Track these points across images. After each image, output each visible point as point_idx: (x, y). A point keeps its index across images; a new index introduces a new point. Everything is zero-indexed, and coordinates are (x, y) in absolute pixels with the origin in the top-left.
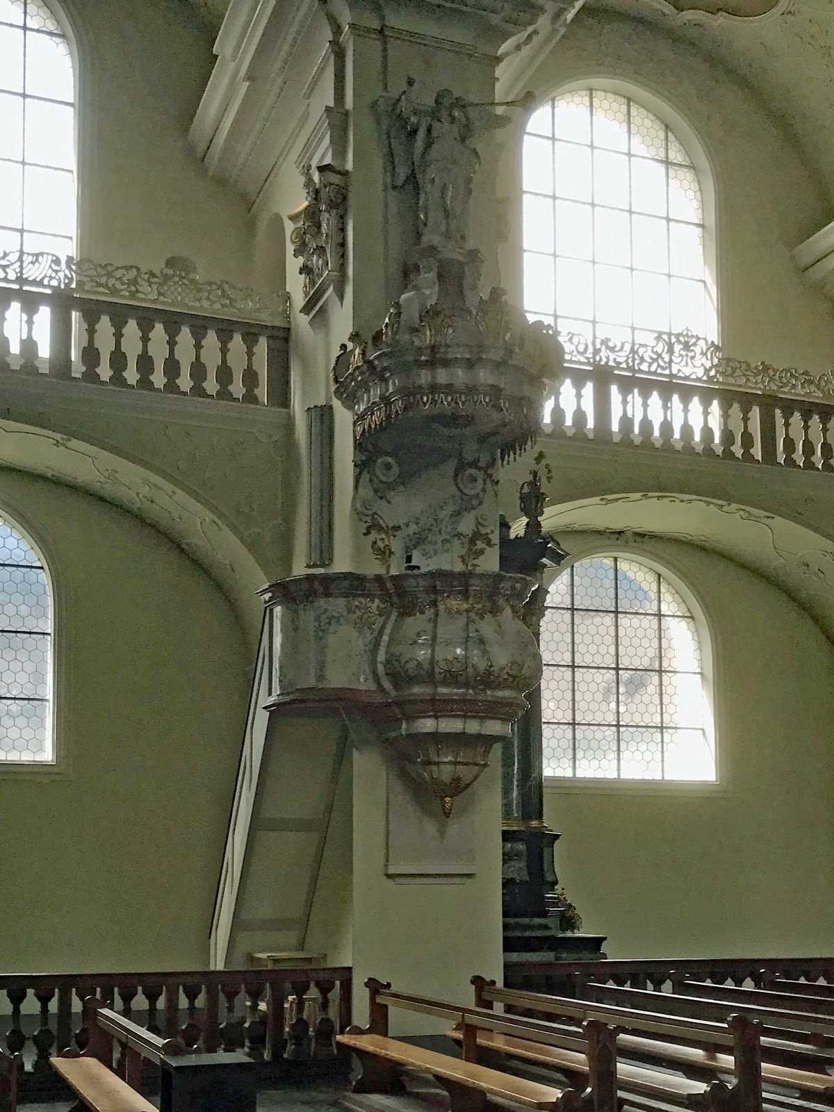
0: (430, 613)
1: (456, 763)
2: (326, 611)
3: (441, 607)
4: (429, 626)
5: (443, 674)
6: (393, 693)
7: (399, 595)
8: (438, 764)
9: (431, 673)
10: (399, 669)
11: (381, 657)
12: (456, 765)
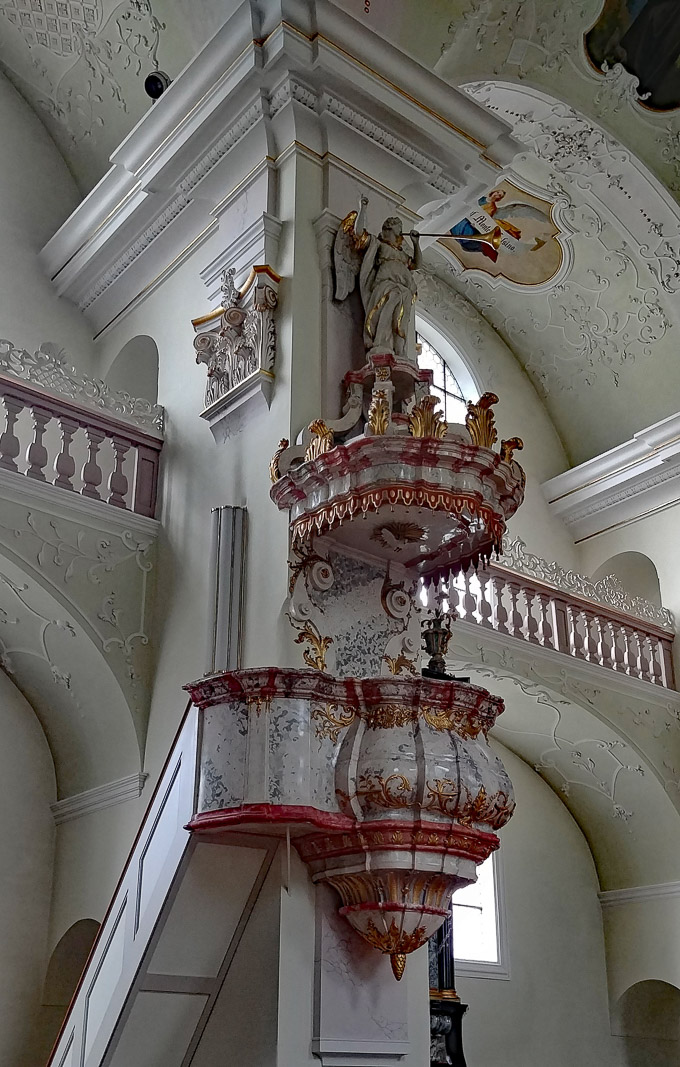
0: (408, 727)
1: (423, 910)
2: (285, 712)
3: (422, 722)
4: (411, 741)
5: (431, 798)
6: (360, 818)
7: (368, 705)
8: (403, 910)
9: (418, 795)
10: (378, 787)
11: (352, 771)
12: (422, 913)
